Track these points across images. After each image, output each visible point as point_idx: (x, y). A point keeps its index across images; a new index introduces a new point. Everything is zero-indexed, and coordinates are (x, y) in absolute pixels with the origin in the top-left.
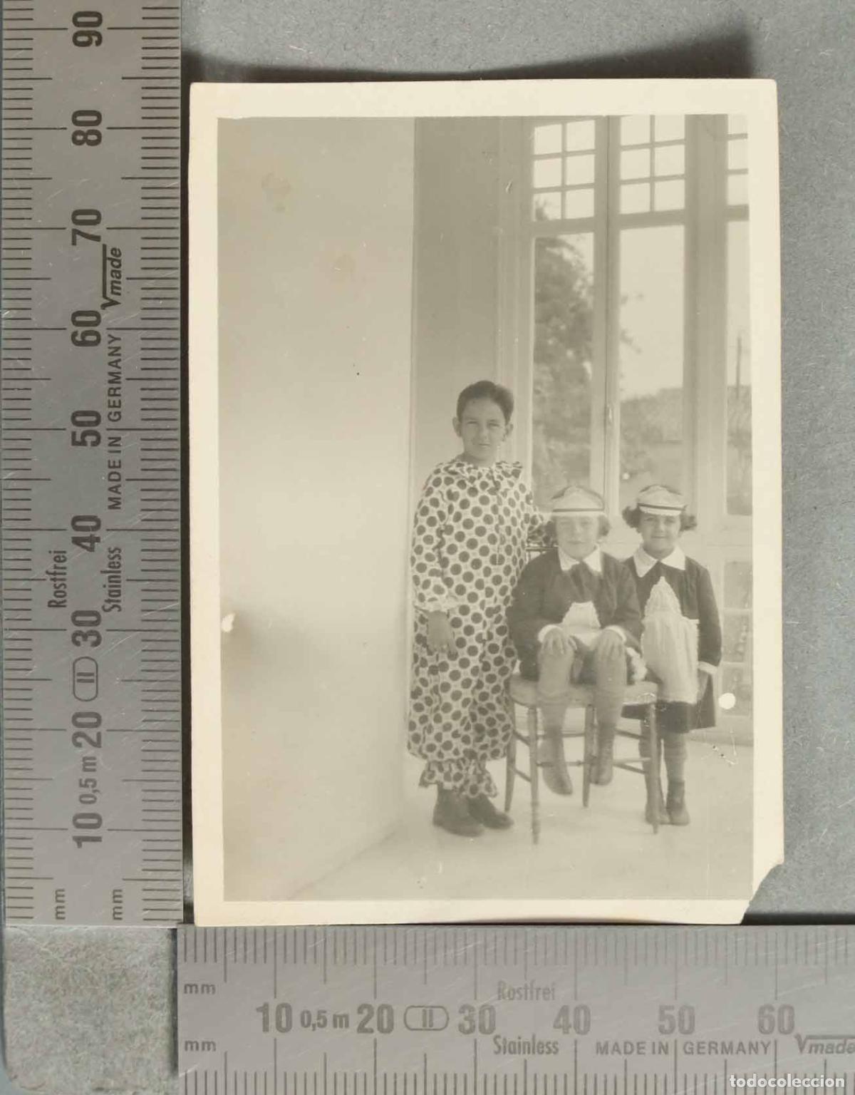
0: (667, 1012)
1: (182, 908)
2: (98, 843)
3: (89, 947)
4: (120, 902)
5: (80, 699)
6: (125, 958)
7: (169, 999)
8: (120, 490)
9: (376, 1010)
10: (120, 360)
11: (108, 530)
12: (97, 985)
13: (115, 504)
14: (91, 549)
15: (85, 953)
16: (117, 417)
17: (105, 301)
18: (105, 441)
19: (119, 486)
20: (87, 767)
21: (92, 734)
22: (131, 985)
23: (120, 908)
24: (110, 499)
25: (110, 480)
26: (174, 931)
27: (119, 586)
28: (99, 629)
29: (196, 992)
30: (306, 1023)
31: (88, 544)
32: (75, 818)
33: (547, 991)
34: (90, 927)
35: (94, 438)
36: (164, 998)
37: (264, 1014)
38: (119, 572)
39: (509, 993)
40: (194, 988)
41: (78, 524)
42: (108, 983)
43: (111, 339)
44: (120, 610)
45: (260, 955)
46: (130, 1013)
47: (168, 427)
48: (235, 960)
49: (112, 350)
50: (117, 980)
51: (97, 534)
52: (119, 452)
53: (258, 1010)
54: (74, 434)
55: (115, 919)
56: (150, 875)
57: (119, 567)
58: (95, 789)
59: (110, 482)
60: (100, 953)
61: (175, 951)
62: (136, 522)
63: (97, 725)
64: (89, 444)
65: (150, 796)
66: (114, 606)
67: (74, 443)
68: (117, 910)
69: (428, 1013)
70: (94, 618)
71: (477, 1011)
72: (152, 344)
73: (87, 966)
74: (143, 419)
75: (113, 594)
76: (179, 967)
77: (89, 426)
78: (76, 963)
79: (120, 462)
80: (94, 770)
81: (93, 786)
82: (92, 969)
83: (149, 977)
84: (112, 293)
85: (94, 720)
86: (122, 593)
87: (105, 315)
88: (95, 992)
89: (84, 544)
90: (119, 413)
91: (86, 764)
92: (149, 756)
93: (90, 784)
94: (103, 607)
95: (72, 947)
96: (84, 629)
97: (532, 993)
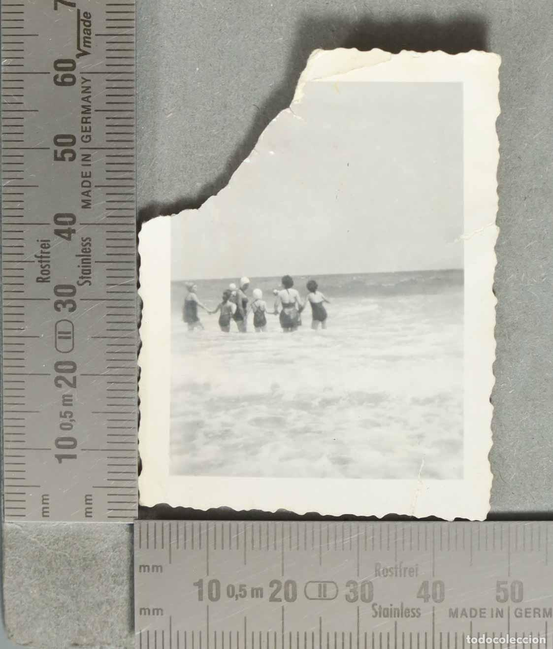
0: (502, 586)
1: (137, 508)
2: (74, 459)
3: (68, 537)
4: (91, 504)
5: (60, 352)
6: (95, 545)
7: (127, 577)
8: (90, 194)
9: (283, 585)
10: (90, 96)
11: (81, 224)
12: (73, 565)
13: (87, 205)
14: (69, 239)
15: (64, 542)
16: (88, 139)
17: (79, 52)
18: (79, 157)
19: (90, 191)
20: (66, 402)
21: (69, 377)
22: (99, 566)
23: (91, 508)
24: (83, 201)
25: (83, 186)
26: (132, 525)
27: (90, 266)
28: (76, 298)
29: (149, 571)
30: (231, 594)
31: (66, 235)
32: (57, 441)
33: (412, 570)
34: (69, 523)
35: (70, 155)
36: (123, 575)
37: (199, 588)
38: (90, 256)
39: (383, 570)
40: (147, 568)
41: (59, 219)
42: (81, 565)
43: (84, 80)
44: (90, 285)
45: (196, 543)
46: (98, 587)
47: (127, 147)
48: (178, 548)
49: (84, 89)
50: (88, 562)
51: (73, 227)
52: (90, 165)
53: (195, 584)
54: (56, 152)
55: (87, 516)
56: (113, 483)
57: (90, 252)
58: (71, 419)
59: (83, 188)
60: (75, 542)
61: (132, 541)
62: (102, 218)
63: (73, 371)
64: (67, 159)
65: (114, 424)
66: (86, 282)
67: (56, 159)
68: (88, 510)
69: (322, 587)
70: (70, 291)
71: (360, 585)
72: (115, 84)
73: (66, 552)
74: (107, 141)
75: (85, 272)
76: (136, 552)
77: (68, 146)
78: (57, 550)
79: (90, 173)
80: (71, 405)
81: (71, 417)
82: (69, 554)
83: (112, 560)
84: (85, 46)
85: (71, 367)
86: (92, 272)
87: (79, 62)
88: (71, 571)
89: (64, 234)
90: (90, 136)
91: (64, 400)
92: (113, 394)
93: (68, 415)
94: (78, 282)
95: (55, 538)
96: (64, 299)
97: (400, 571)
